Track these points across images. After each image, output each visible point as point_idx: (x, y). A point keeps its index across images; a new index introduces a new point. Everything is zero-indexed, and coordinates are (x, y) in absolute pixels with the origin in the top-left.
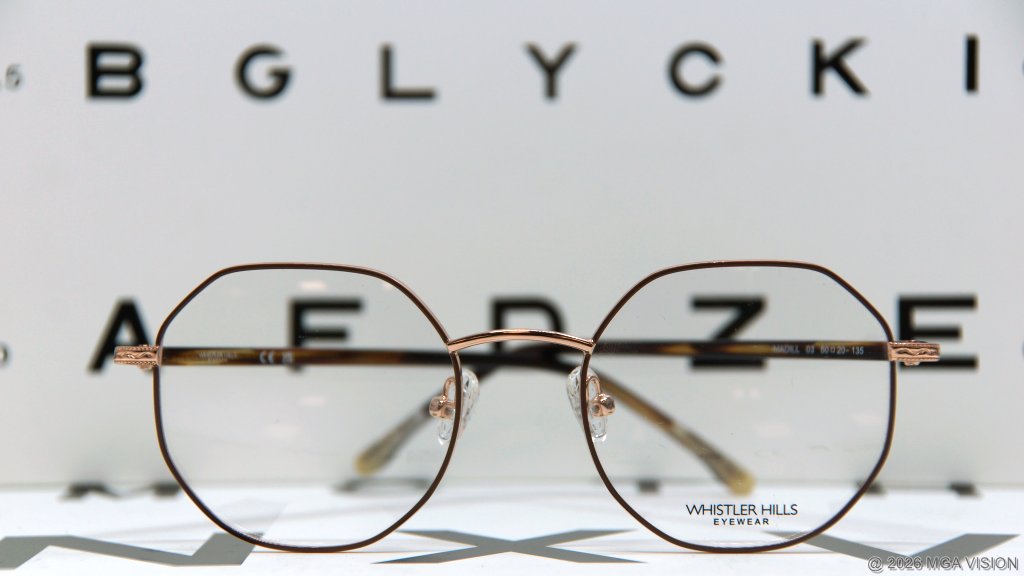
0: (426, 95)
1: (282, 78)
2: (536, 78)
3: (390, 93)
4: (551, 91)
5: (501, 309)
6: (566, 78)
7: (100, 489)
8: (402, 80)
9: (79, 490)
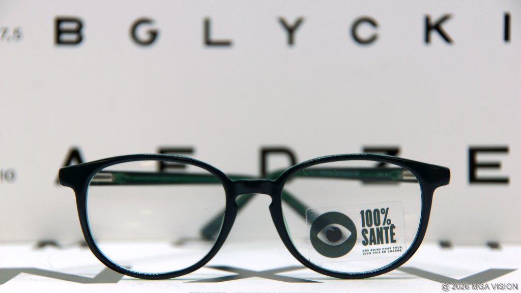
0: (226, 44)
1: (154, 35)
2: (283, 35)
3: (209, 43)
4: (291, 41)
5: (265, 153)
6: (299, 35)
7: (53, 243)
8: (215, 36)
9: (42, 244)
